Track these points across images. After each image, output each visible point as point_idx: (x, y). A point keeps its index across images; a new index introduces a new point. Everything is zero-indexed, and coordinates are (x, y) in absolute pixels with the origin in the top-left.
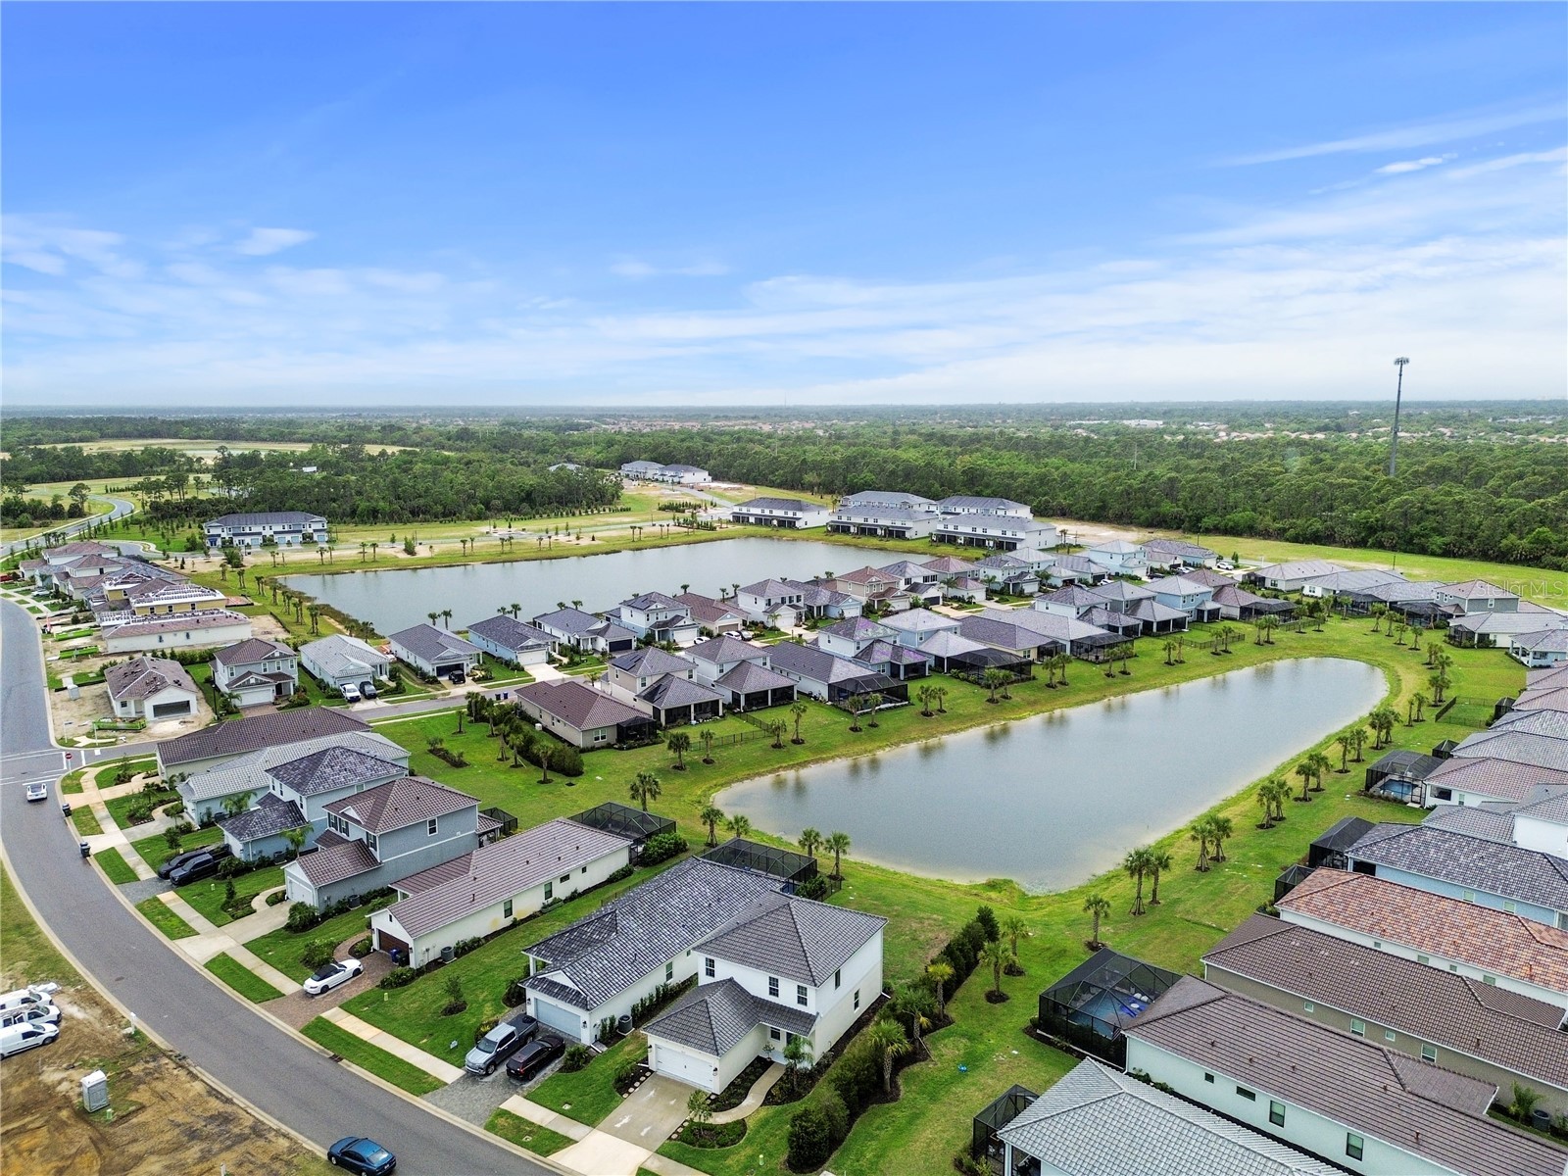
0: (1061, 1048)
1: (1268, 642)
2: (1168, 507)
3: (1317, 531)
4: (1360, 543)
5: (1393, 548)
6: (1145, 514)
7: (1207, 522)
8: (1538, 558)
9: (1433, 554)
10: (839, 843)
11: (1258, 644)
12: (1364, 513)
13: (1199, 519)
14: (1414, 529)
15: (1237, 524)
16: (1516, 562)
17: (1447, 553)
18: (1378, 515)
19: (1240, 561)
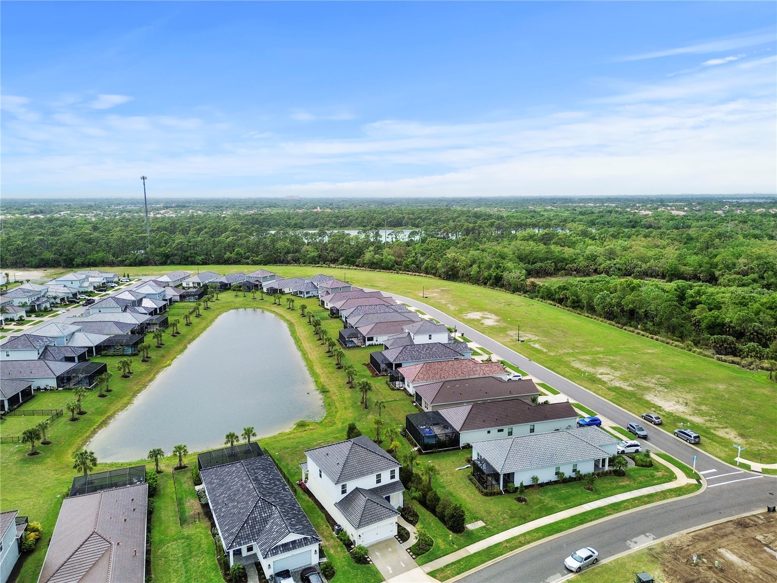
0: (437, 452)
1: (207, 308)
2: (48, 255)
3: (142, 260)
4: (164, 263)
5: (180, 264)
6: (35, 261)
7: (78, 260)
8: (239, 261)
9: (198, 264)
10: (249, 432)
11: (205, 309)
12: (162, 249)
13: (72, 260)
14: (188, 254)
15: (95, 260)
16: (231, 264)
17: (204, 263)
18: (169, 249)
19: (130, 278)
